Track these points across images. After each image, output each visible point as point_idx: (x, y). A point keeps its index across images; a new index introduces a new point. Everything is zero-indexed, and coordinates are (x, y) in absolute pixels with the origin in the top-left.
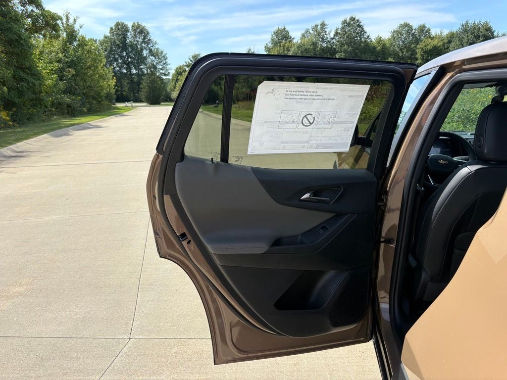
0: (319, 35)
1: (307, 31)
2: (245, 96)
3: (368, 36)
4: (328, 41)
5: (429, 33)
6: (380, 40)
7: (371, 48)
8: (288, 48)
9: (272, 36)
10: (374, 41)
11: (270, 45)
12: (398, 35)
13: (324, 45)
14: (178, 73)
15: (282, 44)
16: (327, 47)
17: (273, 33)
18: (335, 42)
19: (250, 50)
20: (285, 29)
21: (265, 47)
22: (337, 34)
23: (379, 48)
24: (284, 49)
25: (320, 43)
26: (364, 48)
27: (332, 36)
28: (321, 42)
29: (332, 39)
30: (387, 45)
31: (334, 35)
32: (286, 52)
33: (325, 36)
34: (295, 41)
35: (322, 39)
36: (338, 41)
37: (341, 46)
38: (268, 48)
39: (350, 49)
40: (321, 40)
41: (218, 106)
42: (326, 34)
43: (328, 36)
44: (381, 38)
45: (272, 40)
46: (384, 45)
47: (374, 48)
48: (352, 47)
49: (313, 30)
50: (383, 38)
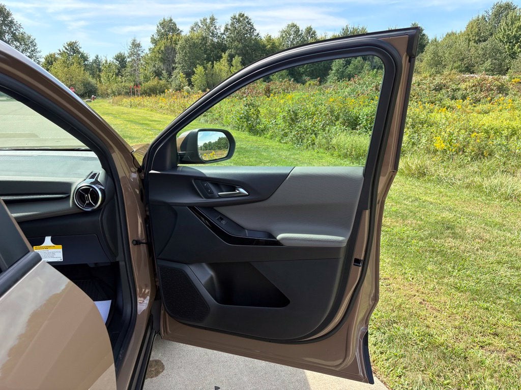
0: (208, 28)
1: (196, 24)
2: (128, 91)
3: (258, 34)
4: (219, 36)
5: (315, 35)
6: (269, 39)
7: (261, 46)
8: (175, 41)
9: (158, 27)
10: (264, 39)
11: (156, 37)
12: (286, 35)
13: (215, 40)
14: (48, 62)
15: (169, 37)
16: (218, 42)
17: (159, 25)
18: (225, 37)
19: (135, 41)
20: (171, 20)
21: (152, 38)
22: (227, 29)
23: (269, 46)
24: (171, 42)
25: (210, 38)
26: (254, 45)
27: (222, 32)
28: (211, 36)
29: (222, 34)
30: (277, 44)
31: (224, 31)
32: (174, 45)
33: (215, 30)
34: (183, 34)
35: (213, 33)
36: (228, 37)
37: (231, 43)
38: (154, 40)
39: (240, 46)
40: (211, 34)
42: (216, 29)
43: (218, 31)
44: (270, 37)
45: (157, 31)
46: (274, 44)
47: (264, 46)
48: (242, 44)
49: (202, 24)
50: (273, 37)
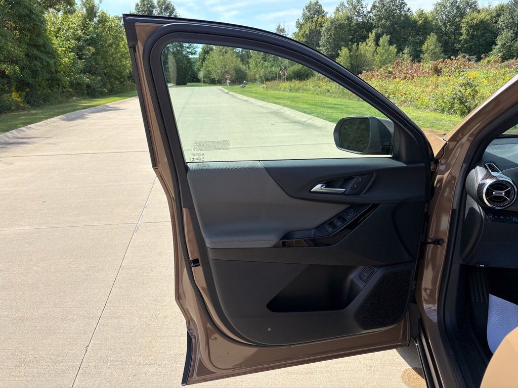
0: (355, 8)
1: (342, 5)
2: (274, 76)
3: (409, 9)
4: (365, 15)
5: (475, 6)
6: (421, 14)
7: (411, 22)
8: (320, 24)
9: (304, 11)
10: (415, 14)
11: (302, 21)
12: (441, 8)
13: (360, 19)
14: (205, 52)
15: (315, 19)
16: (363, 22)
17: (305, 8)
18: (372, 15)
19: (279, 26)
20: (317, 2)
21: (297, 23)
22: (374, 7)
23: (420, 22)
24: (316, 25)
25: (355, 17)
26: (404, 21)
27: (369, 10)
28: (356, 16)
29: (369, 12)
30: (429, 19)
31: (371, 9)
32: (318, 28)
33: (362, 9)
34: (328, 16)
35: (358, 13)
36: (375, 15)
37: (378, 21)
38: (299, 24)
39: (388, 23)
40: (356, 14)
41: (244, 87)
42: (362, 8)
43: (365, 9)
44: (422, 11)
45: (303, 15)
46: (426, 19)
47: (415, 22)
48: (390, 21)
49: (348, 4)
50: (425, 11)
